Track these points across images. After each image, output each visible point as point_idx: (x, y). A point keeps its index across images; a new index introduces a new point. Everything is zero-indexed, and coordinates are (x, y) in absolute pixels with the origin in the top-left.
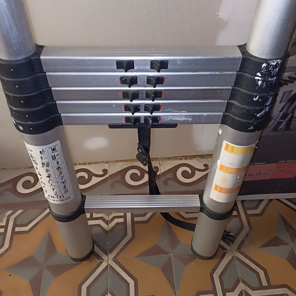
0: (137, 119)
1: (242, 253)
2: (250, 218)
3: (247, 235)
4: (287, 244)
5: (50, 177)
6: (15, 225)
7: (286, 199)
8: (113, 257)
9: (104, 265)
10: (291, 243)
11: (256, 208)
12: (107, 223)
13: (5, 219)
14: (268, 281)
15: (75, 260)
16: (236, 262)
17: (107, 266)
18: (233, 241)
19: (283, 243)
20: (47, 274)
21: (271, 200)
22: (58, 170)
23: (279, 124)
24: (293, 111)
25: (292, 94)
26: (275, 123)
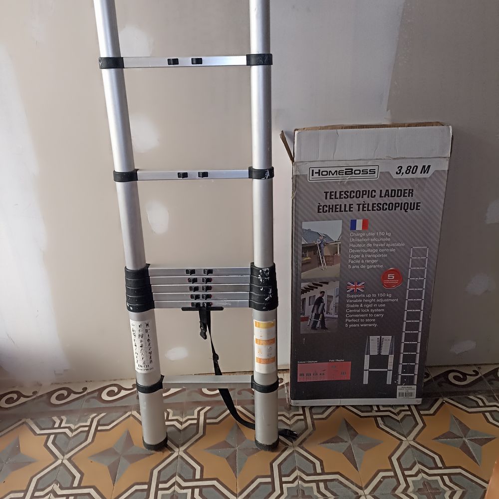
0: (198, 304)
1: (302, 448)
2: (315, 421)
3: (310, 435)
4: (346, 442)
6: (98, 424)
7: (351, 406)
8: (183, 449)
9: (175, 455)
10: (350, 442)
11: (323, 413)
12: (181, 423)
13: (89, 420)
14: (322, 469)
16: (296, 454)
17: (178, 456)
18: (295, 439)
19: (342, 441)
20: (123, 461)
21: (338, 407)
22: (148, 341)
23: (315, 323)
24: (322, 313)
25: (316, 298)
26: (312, 322)
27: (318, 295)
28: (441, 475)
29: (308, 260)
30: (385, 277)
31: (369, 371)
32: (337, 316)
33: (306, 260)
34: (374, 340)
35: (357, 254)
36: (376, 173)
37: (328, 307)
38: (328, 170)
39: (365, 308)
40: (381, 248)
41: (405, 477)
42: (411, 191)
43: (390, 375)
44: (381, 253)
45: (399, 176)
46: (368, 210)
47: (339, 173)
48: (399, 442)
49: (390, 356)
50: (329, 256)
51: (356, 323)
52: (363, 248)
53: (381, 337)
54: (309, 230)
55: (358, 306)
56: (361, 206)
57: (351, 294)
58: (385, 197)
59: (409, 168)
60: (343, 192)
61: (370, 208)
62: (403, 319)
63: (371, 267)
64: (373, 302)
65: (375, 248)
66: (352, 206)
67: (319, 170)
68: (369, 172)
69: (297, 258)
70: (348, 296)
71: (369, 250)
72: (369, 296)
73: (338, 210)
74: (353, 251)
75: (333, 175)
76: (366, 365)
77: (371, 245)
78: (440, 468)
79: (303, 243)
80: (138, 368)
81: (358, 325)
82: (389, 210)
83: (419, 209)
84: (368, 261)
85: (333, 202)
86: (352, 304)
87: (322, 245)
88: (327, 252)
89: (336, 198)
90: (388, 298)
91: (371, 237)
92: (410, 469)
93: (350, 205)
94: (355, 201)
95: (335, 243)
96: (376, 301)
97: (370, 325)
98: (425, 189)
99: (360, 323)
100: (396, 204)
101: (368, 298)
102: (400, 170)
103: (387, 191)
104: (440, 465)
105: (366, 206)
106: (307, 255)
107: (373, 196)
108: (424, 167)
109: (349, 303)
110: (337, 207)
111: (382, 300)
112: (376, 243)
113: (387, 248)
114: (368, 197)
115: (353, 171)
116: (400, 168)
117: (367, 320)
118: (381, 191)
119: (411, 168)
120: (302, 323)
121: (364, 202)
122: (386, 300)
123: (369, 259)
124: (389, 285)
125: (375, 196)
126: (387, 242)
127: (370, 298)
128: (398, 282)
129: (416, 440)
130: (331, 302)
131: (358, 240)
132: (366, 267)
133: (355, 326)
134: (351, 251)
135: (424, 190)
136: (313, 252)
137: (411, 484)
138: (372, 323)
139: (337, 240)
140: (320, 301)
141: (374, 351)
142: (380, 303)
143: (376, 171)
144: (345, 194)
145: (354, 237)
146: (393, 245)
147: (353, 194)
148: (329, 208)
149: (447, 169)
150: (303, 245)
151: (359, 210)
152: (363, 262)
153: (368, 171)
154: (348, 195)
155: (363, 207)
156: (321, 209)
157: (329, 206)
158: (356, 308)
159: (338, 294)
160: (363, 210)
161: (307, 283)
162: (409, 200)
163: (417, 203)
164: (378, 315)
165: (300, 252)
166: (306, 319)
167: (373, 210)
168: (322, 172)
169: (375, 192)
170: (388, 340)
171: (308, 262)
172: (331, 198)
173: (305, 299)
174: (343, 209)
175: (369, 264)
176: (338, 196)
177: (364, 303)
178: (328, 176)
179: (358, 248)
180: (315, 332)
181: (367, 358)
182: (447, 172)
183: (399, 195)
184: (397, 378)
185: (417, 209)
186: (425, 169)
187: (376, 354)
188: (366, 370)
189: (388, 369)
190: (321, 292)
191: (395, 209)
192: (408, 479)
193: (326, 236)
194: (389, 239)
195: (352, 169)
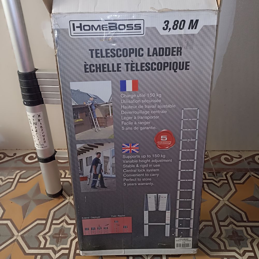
5: (37, 131)
6: (20, 178)
8: (72, 198)
13: (15, 175)
15: (50, 196)
17: (68, 202)
22: (41, 128)
23: (95, 182)
24: (100, 173)
25: (93, 159)
26: (91, 182)
27: (95, 156)
28: (245, 227)
29: (80, 121)
30: (158, 138)
31: (149, 225)
32: (114, 176)
33: (78, 122)
34: (151, 198)
35: (130, 115)
36: (142, 28)
37: (106, 167)
38: (90, 23)
39: (141, 168)
40: (153, 109)
41: (220, 226)
42: (179, 49)
43: (168, 228)
44: (153, 115)
45: (166, 32)
46: (137, 70)
47: (103, 28)
48: (218, 201)
49: (167, 211)
50: (101, 118)
51: (133, 182)
52: (135, 110)
53: (157, 195)
54: (78, 91)
55: (134, 166)
56: (129, 66)
57: (126, 156)
58: (153, 56)
59: (176, 23)
60: (109, 49)
61: (139, 68)
62: (177, 178)
63: (144, 128)
64: (148, 163)
65: (147, 109)
66: (120, 66)
67: (81, 24)
68: (134, 28)
69: (68, 119)
70: (124, 157)
71: (141, 112)
72: (144, 157)
73: (106, 70)
74: (125, 113)
75: (96, 30)
76: (146, 220)
77: (142, 107)
78: (245, 222)
79: (73, 104)
80: (36, 145)
81: (136, 184)
82: (158, 70)
83: (188, 69)
84: (141, 123)
85: (100, 61)
86: (128, 164)
87: (93, 107)
88: (98, 114)
89: (102, 57)
90: (162, 158)
91: (142, 98)
92: (224, 221)
93: (118, 64)
94: (123, 60)
95: (106, 105)
96: (151, 161)
97: (147, 184)
98: (194, 47)
99: (138, 182)
100: (164, 63)
101: (143, 159)
102: (167, 25)
103: (155, 49)
104: (245, 219)
105: (134, 65)
106: (79, 117)
107: (141, 55)
108: (192, 21)
109: (125, 164)
110: (105, 66)
111: (156, 161)
112: (147, 104)
113: (158, 109)
114: (136, 56)
115: (117, 26)
116: (167, 23)
117: (143, 180)
118: (149, 49)
119: (178, 23)
120: (81, 182)
121: (132, 61)
122: (160, 161)
123: (141, 120)
124: (163, 147)
125: (143, 54)
126: (158, 104)
127: (145, 159)
128: (171, 143)
129: (230, 200)
130: (107, 162)
131: (130, 102)
132: (139, 129)
133: (133, 184)
134: (123, 113)
135: (192, 49)
136: (84, 113)
137: (224, 232)
138: (149, 182)
139: (107, 101)
140: (96, 162)
141: (152, 207)
142: (155, 163)
143: (142, 26)
144: (111, 52)
145: (124, 99)
146: (164, 106)
147: (120, 53)
148: (97, 68)
149: (216, 24)
150: (73, 106)
151: (127, 70)
152: (135, 123)
153: (133, 26)
154: (115, 53)
155: (132, 67)
156: (88, 68)
157: (96, 65)
158: (133, 168)
159: (114, 155)
160: (132, 70)
161: (82, 145)
162: (178, 59)
163: (187, 63)
164: (153, 175)
165: (71, 113)
166: (85, 178)
167: (142, 70)
168: (84, 26)
169: (142, 50)
170: (164, 197)
171: (81, 124)
172: (97, 57)
173: (82, 159)
174: (111, 69)
175: (142, 126)
176: (104, 54)
177: (139, 164)
178: (91, 31)
179: (130, 110)
180: (95, 190)
181: (146, 213)
182: (215, 27)
183: (168, 54)
184: (174, 231)
185: (186, 69)
186: (194, 24)
187: (154, 209)
188: (146, 224)
189: (166, 223)
190: (97, 154)
191: (164, 70)
192: (222, 228)
193: (96, 98)
194: (160, 101)
195: (116, 24)
